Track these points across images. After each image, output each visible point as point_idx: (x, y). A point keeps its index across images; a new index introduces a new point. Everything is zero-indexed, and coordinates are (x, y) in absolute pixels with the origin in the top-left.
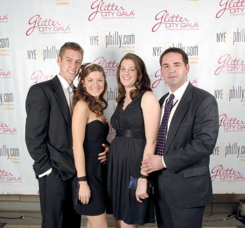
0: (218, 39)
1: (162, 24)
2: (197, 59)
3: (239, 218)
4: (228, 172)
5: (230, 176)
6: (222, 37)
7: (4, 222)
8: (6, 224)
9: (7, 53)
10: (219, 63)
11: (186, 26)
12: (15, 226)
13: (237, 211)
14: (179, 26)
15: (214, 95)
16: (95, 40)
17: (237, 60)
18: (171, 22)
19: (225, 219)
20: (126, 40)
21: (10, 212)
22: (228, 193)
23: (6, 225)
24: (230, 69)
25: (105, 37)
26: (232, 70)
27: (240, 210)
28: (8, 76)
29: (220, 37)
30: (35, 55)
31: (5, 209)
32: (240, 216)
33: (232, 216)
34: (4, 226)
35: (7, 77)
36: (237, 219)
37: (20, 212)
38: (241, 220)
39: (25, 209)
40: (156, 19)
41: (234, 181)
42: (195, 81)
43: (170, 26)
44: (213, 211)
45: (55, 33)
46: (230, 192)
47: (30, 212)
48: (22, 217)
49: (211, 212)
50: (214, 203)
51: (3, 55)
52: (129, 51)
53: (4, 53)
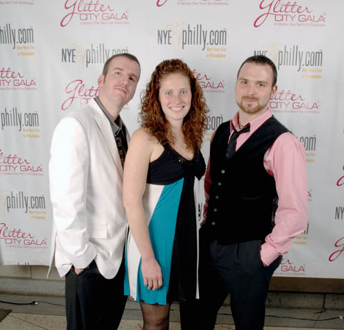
1: (269, 15)
7: (8, 309)
8: (11, 311)
9: (30, 51)
11: (306, 20)
12: (24, 315)
14: (296, 19)
18: (284, 13)
19: (341, 318)
20: (213, 37)
21: (14, 294)
23: (10, 314)
28: (32, 86)
30: (73, 56)
34: (8, 314)
35: (30, 89)
37: (30, 295)
39: (39, 291)
40: (261, 8)
42: (315, 105)
43: (282, 20)
44: (326, 306)
45: (105, 23)
47: (46, 295)
48: (34, 302)
49: (323, 307)
50: (329, 293)
51: (24, 54)
52: (217, 56)
53: (26, 51)
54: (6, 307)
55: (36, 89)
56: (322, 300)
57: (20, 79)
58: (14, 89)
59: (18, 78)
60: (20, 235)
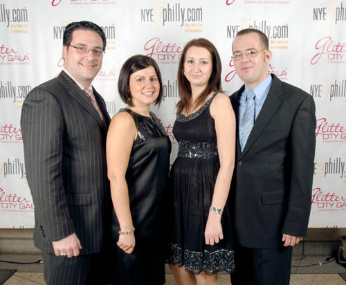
0: (316, 17)
2: (287, 42)
3: (341, 262)
4: (329, 198)
5: (332, 203)
6: (320, 14)
7: (14, 268)
8: (16, 271)
9: (24, 29)
10: (317, 49)
12: (28, 274)
13: (337, 252)
15: (309, 93)
16: (148, 15)
17: (341, 45)
19: (321, 264)
20: (190, 15)
21: (22, 254)
22: (329, 227)
23: (16, 273)
24: (331, 56)
25: (162, 10)
26: (334, 58)
27: (342, 251)
28: (25, 61)
29: (318, 14)
31: (16, 250)
32: (342, 259)
33: (331, 259)
34: (13, 274)
35: (23, 64)
36: (338, 263)
37: (36, 254)
38: (343, 265)
41: (336, 210)
42: (284, 73)
44: (305, 253)
45: (93, 3)
46: (331, 226)
48: (39, 261)
49: (303, 254)
50: (307, 241)
51: (18, 32)
52: (195, 31)
53: (19, 29)
54: (12, 267)
55: (29, 63)
56: (302, 248)
57: (14, 55)
58: (8, 64)
59: (12, 53)
60: (16, 199)
